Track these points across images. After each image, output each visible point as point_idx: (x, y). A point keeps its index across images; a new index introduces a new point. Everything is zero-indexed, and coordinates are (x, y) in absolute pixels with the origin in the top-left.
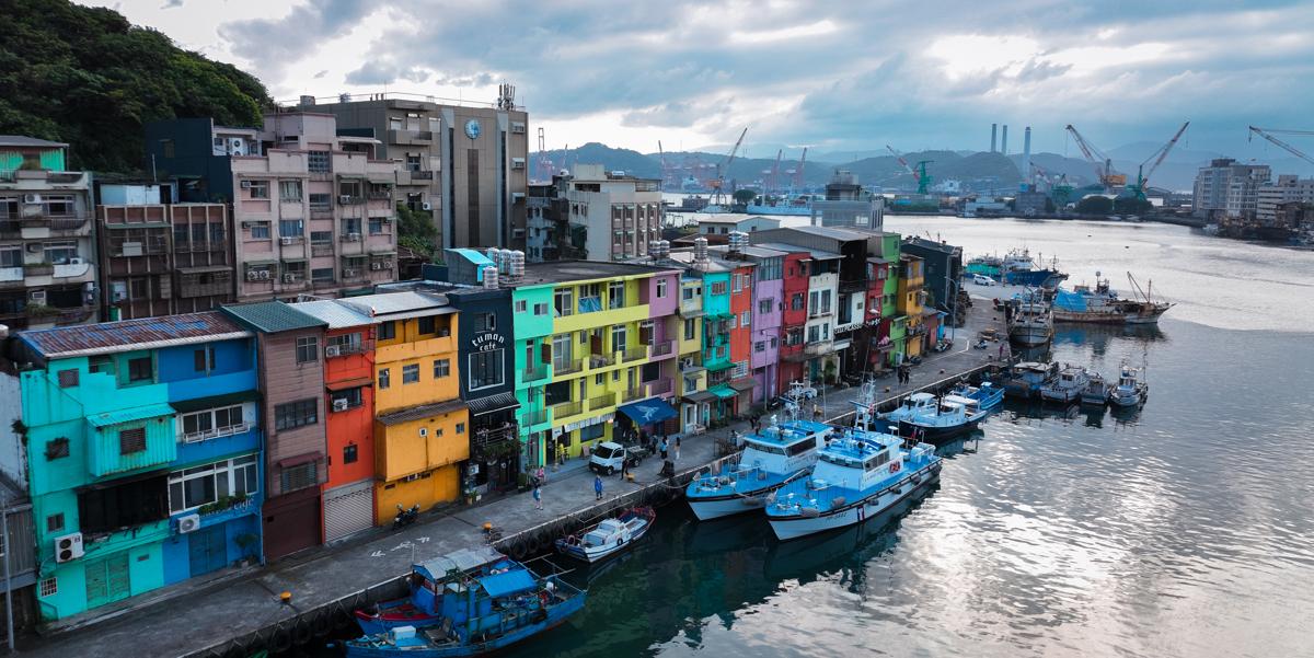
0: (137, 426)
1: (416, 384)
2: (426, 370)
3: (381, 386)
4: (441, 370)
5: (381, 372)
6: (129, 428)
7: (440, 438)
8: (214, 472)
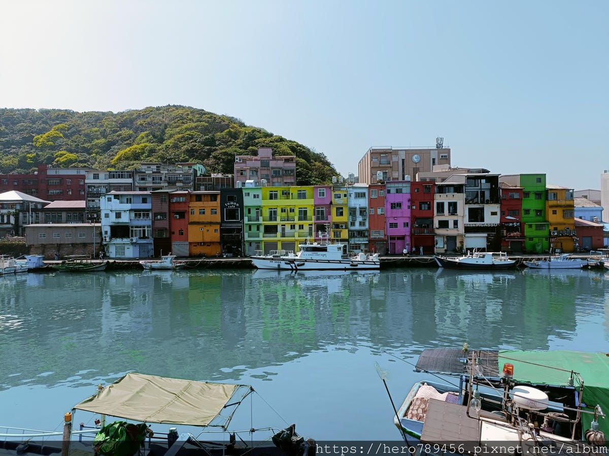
0: (119, 212)
1: (203, 215)
2: (208, 212)
3: (191, 214)
4: (213, 212)
7: (208, 233)
8: (142, 229)
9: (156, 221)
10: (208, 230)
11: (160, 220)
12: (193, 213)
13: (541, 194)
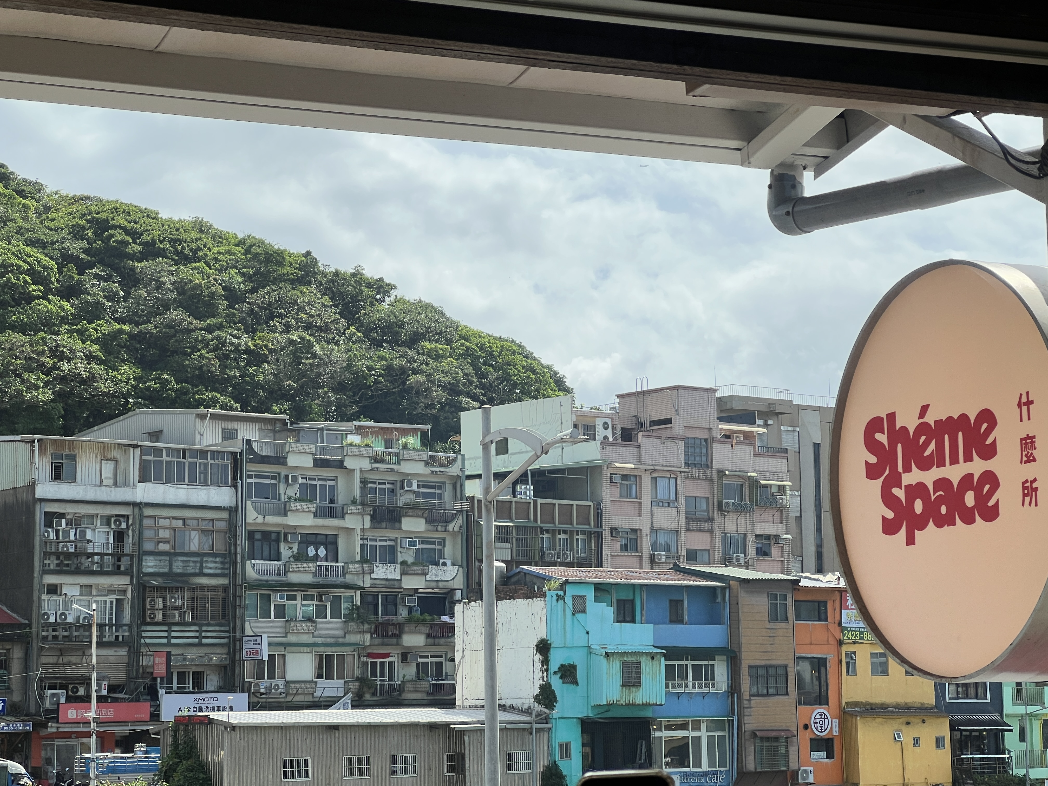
0: (634, 659)
1: (884, 677)
3: (848, 671)
5: (848, 654)
6: (627, 659)
7: (917, 749)
8: (690, 733)
9: (755, 701)
10: (916, 741)
11: (768, 695)
12: (851, 669)
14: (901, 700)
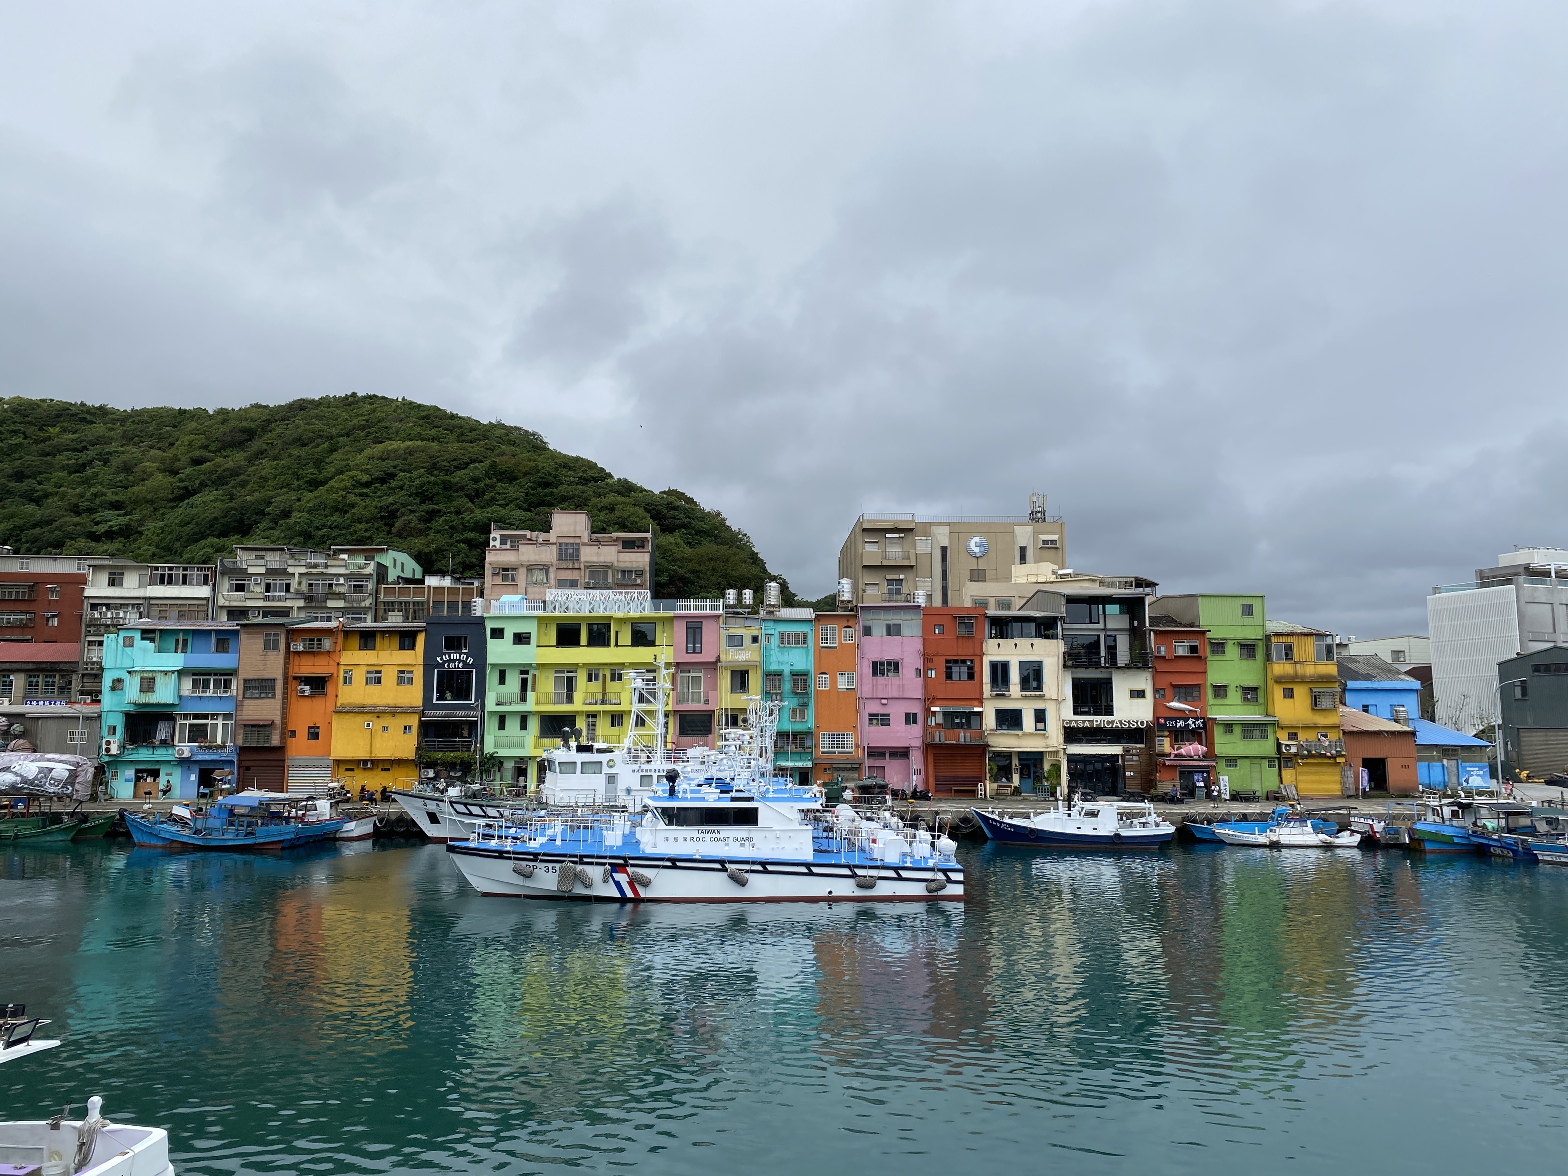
0: (151, 675)
1: (378, 686)
2: (389, 676)
3: (345, 683)
4: (404, 677)
5: (346, 672)
6: (145, 675)
7: (386, 734)
8: (209, 722)
9: (246, 702)
10: (385, 729)
11: (260, 698)
12: (347, 680)
13: (1254, 645)
14: (391, 702)
